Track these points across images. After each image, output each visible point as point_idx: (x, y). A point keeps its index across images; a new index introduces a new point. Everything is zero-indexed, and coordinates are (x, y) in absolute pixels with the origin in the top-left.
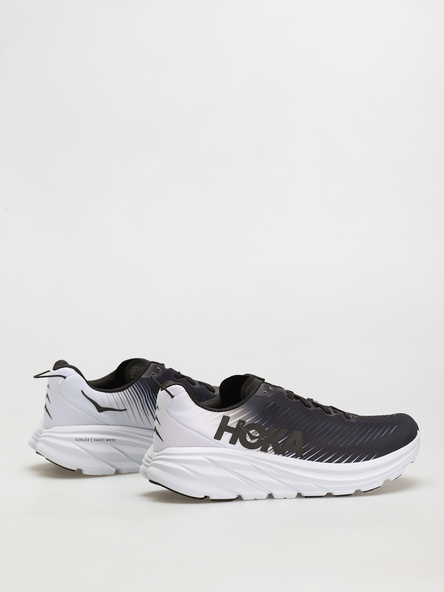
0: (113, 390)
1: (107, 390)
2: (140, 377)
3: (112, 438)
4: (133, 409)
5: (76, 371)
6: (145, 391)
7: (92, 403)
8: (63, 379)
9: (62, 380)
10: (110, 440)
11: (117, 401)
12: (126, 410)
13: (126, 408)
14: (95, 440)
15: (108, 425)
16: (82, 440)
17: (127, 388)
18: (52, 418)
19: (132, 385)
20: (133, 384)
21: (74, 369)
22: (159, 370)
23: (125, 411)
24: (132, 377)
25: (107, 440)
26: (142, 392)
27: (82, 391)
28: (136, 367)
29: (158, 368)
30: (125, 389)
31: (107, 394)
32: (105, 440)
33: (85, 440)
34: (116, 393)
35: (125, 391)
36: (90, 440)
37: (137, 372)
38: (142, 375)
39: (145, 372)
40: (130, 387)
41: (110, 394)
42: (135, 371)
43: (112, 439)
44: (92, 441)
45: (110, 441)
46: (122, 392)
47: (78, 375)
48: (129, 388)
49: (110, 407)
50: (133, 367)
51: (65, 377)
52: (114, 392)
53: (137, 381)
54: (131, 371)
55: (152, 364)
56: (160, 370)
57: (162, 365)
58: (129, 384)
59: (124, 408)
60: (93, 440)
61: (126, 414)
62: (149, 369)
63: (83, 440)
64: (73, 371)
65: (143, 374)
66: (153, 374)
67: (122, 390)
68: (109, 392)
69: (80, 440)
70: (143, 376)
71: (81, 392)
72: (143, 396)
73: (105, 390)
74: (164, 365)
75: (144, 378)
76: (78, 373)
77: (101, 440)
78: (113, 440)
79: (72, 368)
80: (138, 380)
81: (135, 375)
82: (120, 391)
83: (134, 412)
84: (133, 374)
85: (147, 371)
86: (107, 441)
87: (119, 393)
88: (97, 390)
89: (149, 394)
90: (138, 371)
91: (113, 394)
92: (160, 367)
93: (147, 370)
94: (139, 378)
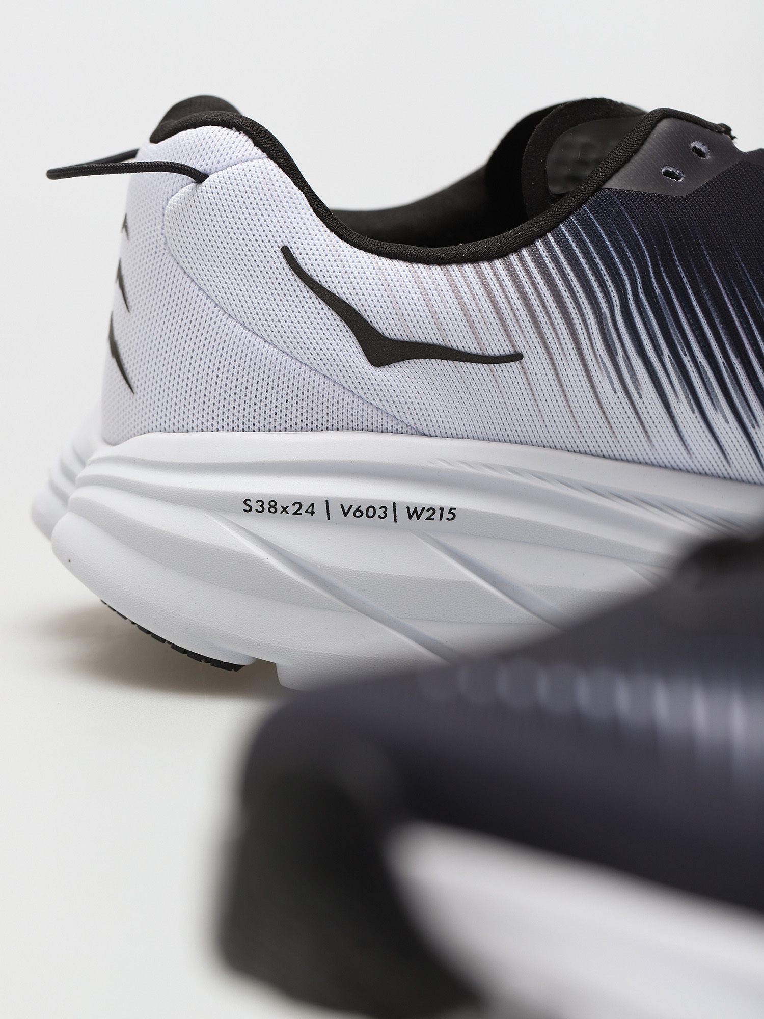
0: (450, 250)
1: (424, 251)
2: (599, 188)
3: (442, 505)
4: (557, 357)
5: (256, 144)
6: (623, 263)
7: (339, 313)
8: (192, 185)
9: (187, 189)
10: (426, 514)
11: (471, 307)
12: (517, 357)
13: (521, 349)
14: (346, 514)
15: (424, 435)
16: (280, 509)
17: (528, 243)
18: (134, 385)
19: (553, 227)
20: (562, 221)
21: (247, 133)
22: (700, 153)
23: (514, 365)
24: (555, 189)
25: (414, 513)
26: (606, 264)
27: (286, 251)
28: (582, 139)
29: (697, 144)
30: (516, 250)
31: (421, 269)
32: (402, 514)
33: (292, 509)
34: (468, 268)
35: (513, 258)
36: (320, 510)
37: (583, 163)
38: (608, 178)
39: (627, 160)
40: (542, 236)
41: (436, 270)
42: (575, 155)
43: (442, 509)
44: (329, 519)
45: (429, 518)
46: (498, 263)
47: (271, 164)
48: (539, 244)
49: (432, 336)
50: (567, 138)
51: (199, 177)
52: (459, 260)
53: (580, 206)
54: (553, 155)
55: (664, 125)
56: (708, 157)
57: (720, 132)
58: (536, 222)
59: (505, 349)
60: (336, 512)
61: (520, 377)
62: (647, 146)
63: (285, 509)
64: (242, 142)
65: (616, 170)
66: (667, 173)
67: (502, 254)
68: (428, 261)
69: (266, 506)
70: (614, 184)
71: (281, 256)
72: (612, 289)
73: (411, 249)
74: (728, 130)
75: (620, 193)
76: (271, 157)
77: (380, 512)
78: (446, 515)
79: (239, 129)
80: (585, 201)
81: (574, 179)
82: (489, 257)
83: (560, 367)
84: (566, 171)
85: (637, 159)
86: (410, 517)
87: (485, 266)
88: (367, 250)
89: (642, 278)
90: (593, 156)
91: (454, 269)
92: (704, 142)
93: (636, 151)
94: (593, 194)
